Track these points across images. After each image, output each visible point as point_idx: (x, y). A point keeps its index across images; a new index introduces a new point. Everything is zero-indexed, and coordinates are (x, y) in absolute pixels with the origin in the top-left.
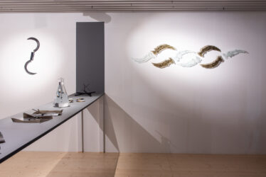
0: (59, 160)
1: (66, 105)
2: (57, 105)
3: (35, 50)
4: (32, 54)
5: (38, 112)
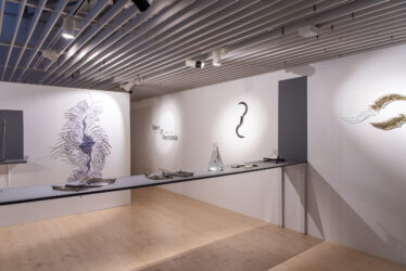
3: (244, 114)
4: (242, 118)
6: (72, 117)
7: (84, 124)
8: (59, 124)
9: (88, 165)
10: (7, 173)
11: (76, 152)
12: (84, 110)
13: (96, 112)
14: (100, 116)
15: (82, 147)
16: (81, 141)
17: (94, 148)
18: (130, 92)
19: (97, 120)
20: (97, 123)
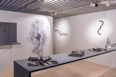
0: (109, 70)
1: (110, 47)
2: (106, 47)
3: (102, 26)
4: (101, 27)
5: (98, 49)
6: (34, 26)
7: (38, 29)
8: (29, 29)
9: (39, 45)
10: (11, 48)
11: (35, 40)
12: (37, 23)
13: (42, 24)
14: (43, 25)
15: (37, 38)
16: (37, 36)
17: (41, 38)
18: (53, 16)
19: (42, 27)
20: (42, 28)
